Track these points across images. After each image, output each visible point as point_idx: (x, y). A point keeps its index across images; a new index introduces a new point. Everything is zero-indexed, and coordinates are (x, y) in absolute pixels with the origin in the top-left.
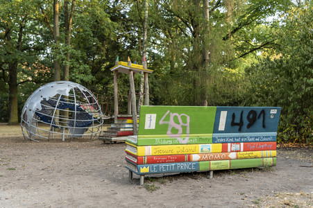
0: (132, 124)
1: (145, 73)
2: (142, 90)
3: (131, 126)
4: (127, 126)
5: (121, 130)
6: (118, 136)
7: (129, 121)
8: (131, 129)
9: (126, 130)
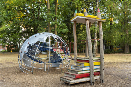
0: (89, 66)
1: (99, 22)
2: (96, 36)
3: (88, 68)
4: (84, 69)
5: (79, 73)
6: (76, 79)
7: (86, 64)
8: (88, 72)
9: (83, 72)
